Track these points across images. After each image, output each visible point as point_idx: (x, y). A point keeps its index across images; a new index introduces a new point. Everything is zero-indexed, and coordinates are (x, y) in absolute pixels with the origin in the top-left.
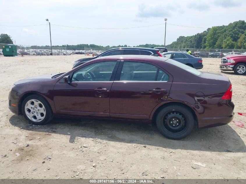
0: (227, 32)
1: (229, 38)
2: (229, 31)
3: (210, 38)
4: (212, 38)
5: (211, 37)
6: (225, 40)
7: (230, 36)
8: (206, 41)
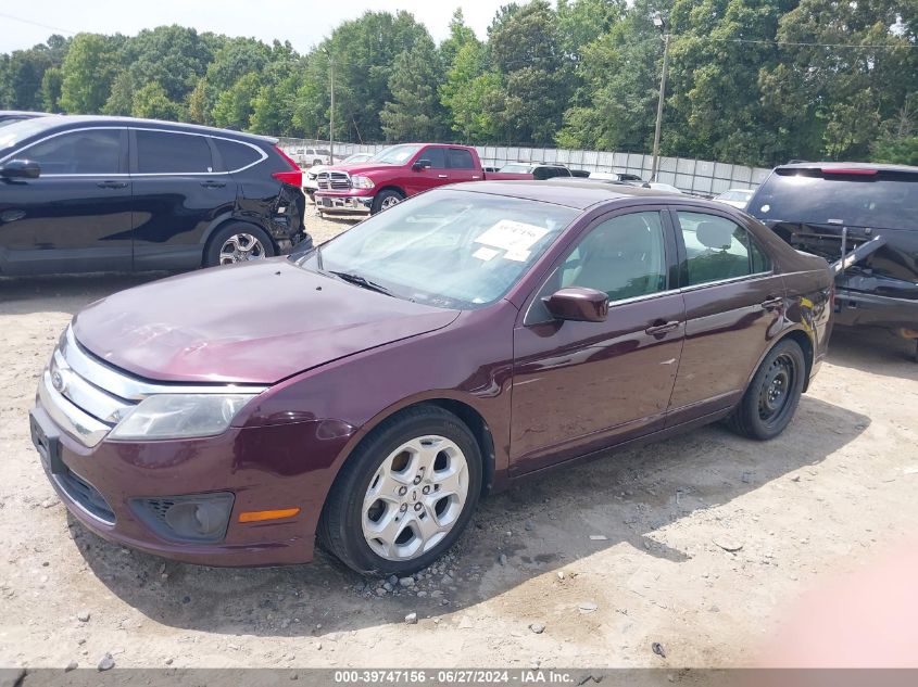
0: (142, 61)
1: (154, 85)
2: (150, 60)
3: (75, 75)
4: (86, 79)
5: (81, 73)
6: (142, 93)
7: (156, 77)
8: (62, 88)
